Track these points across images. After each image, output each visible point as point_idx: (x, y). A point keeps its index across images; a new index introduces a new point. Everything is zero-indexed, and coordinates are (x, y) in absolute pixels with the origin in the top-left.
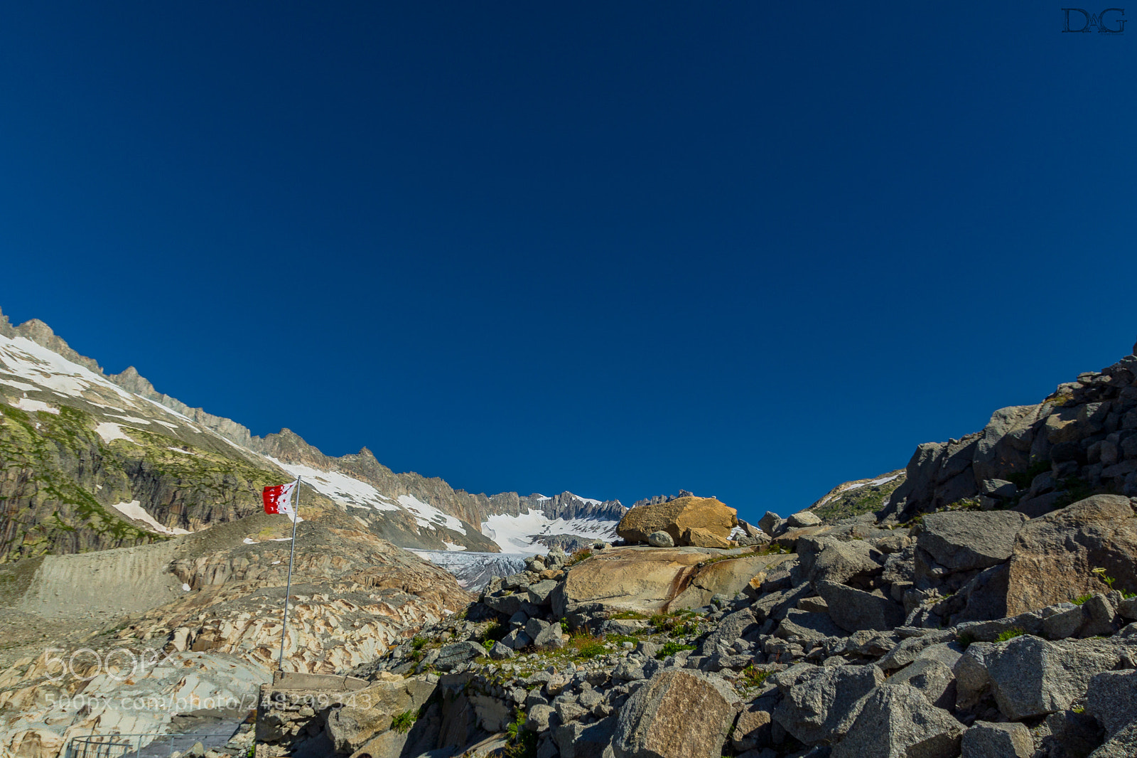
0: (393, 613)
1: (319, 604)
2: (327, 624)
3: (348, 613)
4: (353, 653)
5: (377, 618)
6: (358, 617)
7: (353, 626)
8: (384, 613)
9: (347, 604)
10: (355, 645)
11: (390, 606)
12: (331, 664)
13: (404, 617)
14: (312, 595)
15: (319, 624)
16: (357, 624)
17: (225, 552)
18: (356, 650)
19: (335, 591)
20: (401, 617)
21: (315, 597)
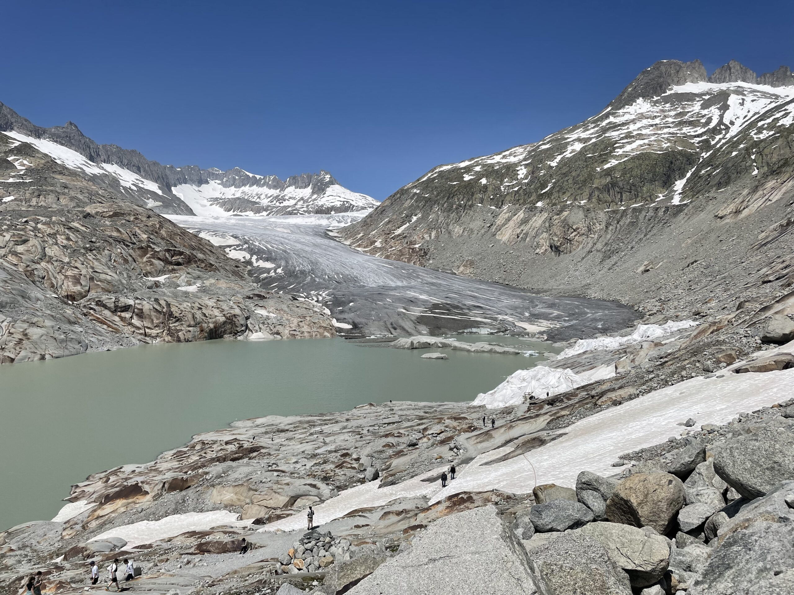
0: (124, 234)
1: (58, 223)
2: (68, 239)
3: (86, 232)
4: (94, 261)
5: (110, 237)
6: (94, 235)
7: (91, 242)
8: (115, 234)
9: (83, 226)
10: (95, 255)
11: (120, 229)
12: (76, 268)
13: (132, 237)
14: (50, 217)
15: (61, 239)
16: (93, 240)
18: (97, 259)
19: (70, 215)
20: (130, 237)
21: (54, 219)
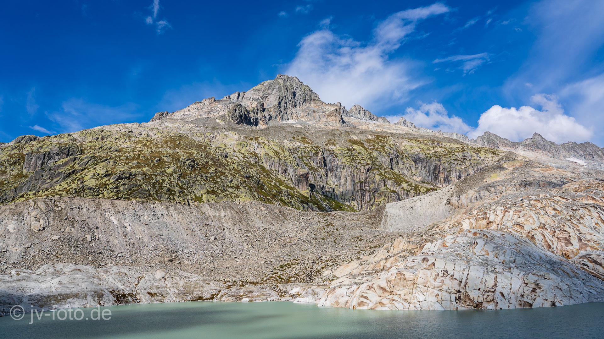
1: (545, 199)
2: (555, 209)
3: (566, 203)
4: (578, 224)
5: (588, 204)
6: (574, 205)
7: (573, 209)
8: (591, 202)
9: (563, 198)
15: (549, 210)
17: (474, 190)
18: (581, 223)
